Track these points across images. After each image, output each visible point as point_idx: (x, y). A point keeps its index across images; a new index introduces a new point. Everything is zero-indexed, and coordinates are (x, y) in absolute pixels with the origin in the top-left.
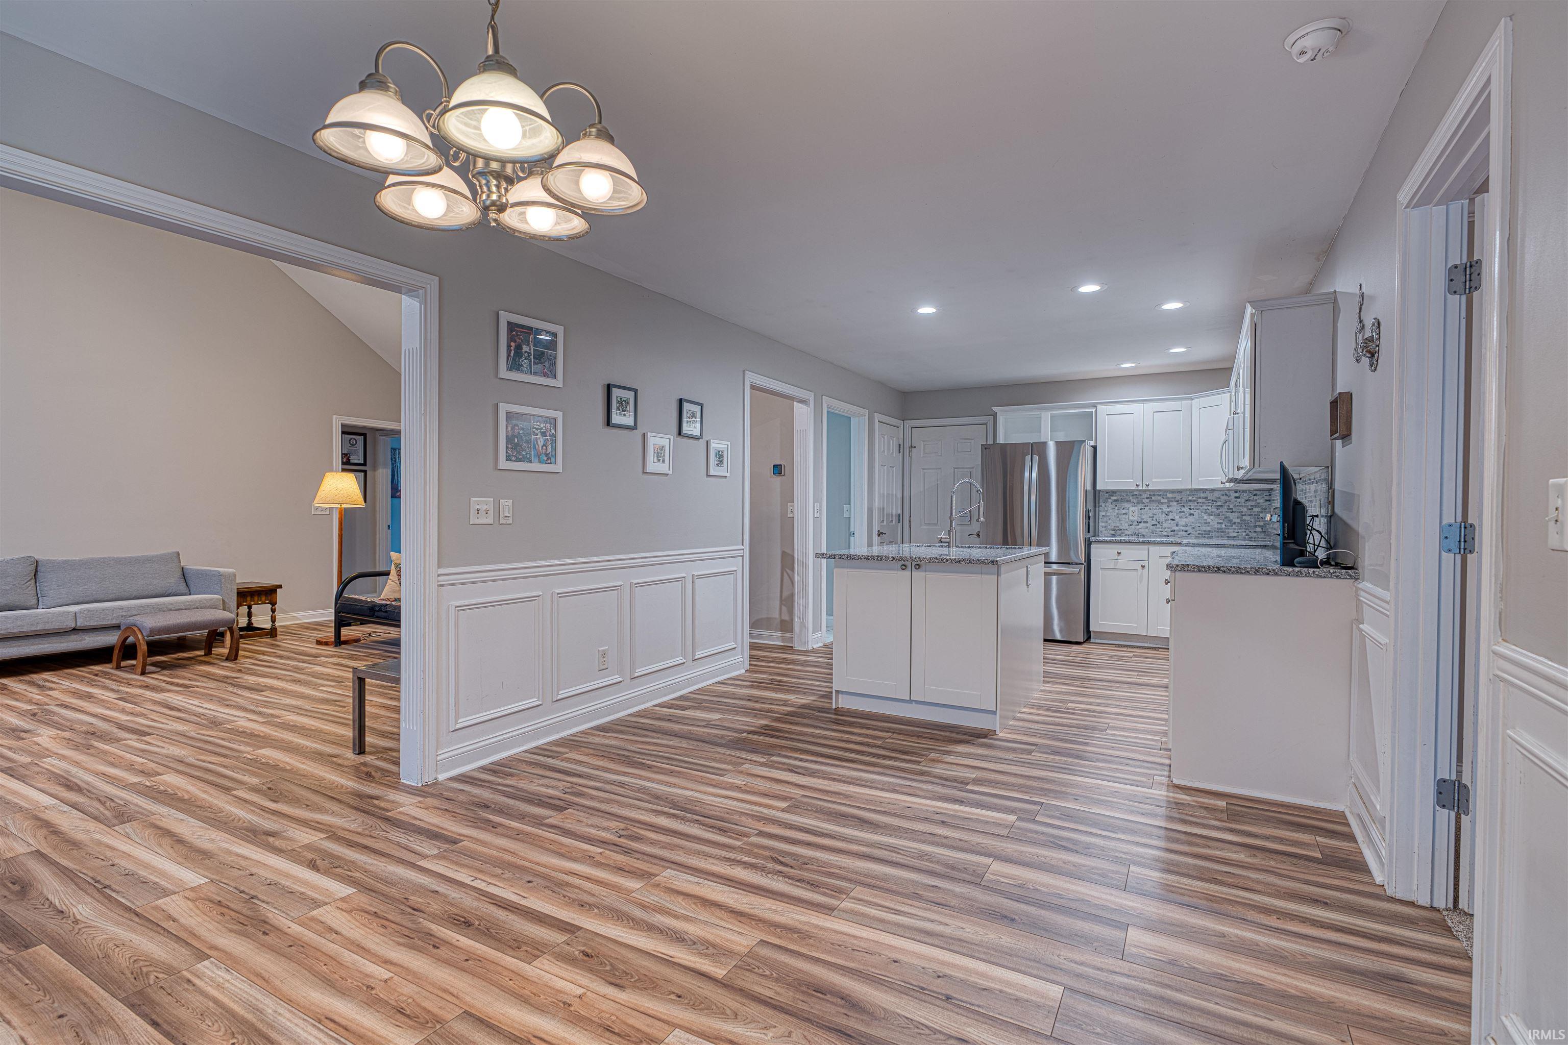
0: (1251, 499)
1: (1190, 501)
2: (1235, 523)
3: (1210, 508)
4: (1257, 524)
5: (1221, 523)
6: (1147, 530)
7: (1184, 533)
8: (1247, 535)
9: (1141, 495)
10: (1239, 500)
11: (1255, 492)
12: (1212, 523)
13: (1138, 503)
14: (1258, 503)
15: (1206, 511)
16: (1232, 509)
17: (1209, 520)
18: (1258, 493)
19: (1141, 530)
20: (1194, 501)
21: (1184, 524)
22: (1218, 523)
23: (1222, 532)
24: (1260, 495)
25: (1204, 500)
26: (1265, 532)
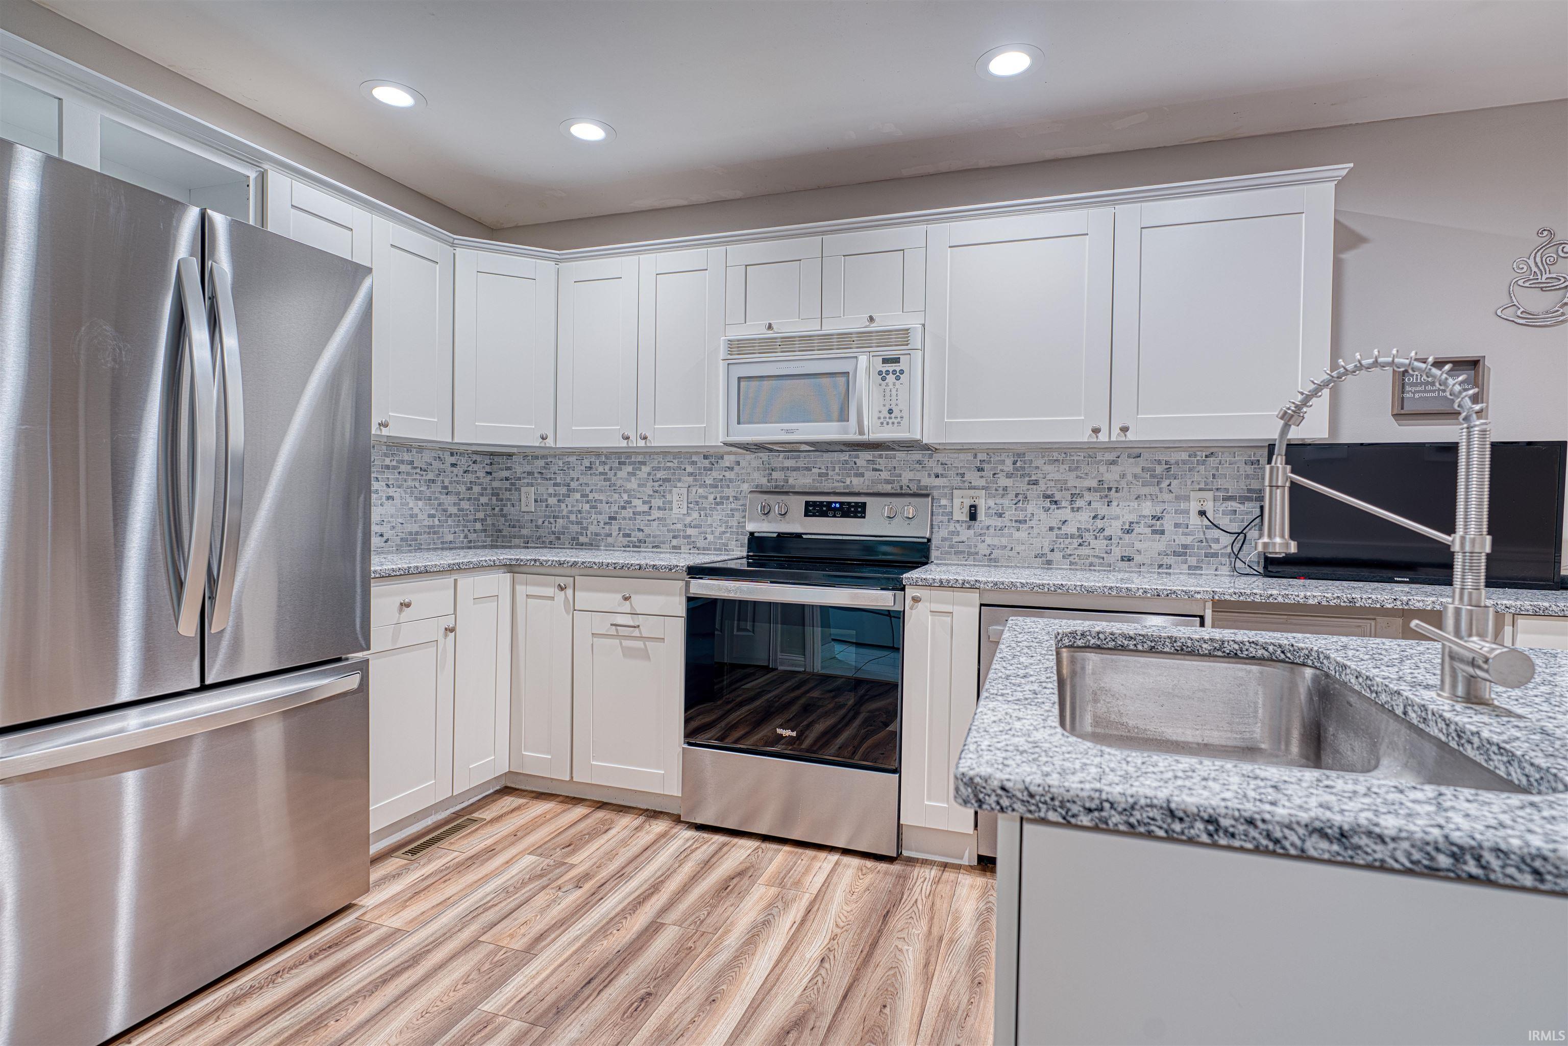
0: (470, 469)
1: (388, 467)
3: (417, 485)
4: (478, 518)
5: (433, 516)
8: (466, 537)
10: (455, 470)
12: (420, 517)
14: (478, 478)
16: (446, 488)
20: (395, 468)
22: (429, 517)
23: (435, 533)
24: (481, 462)
26: (485, 530)
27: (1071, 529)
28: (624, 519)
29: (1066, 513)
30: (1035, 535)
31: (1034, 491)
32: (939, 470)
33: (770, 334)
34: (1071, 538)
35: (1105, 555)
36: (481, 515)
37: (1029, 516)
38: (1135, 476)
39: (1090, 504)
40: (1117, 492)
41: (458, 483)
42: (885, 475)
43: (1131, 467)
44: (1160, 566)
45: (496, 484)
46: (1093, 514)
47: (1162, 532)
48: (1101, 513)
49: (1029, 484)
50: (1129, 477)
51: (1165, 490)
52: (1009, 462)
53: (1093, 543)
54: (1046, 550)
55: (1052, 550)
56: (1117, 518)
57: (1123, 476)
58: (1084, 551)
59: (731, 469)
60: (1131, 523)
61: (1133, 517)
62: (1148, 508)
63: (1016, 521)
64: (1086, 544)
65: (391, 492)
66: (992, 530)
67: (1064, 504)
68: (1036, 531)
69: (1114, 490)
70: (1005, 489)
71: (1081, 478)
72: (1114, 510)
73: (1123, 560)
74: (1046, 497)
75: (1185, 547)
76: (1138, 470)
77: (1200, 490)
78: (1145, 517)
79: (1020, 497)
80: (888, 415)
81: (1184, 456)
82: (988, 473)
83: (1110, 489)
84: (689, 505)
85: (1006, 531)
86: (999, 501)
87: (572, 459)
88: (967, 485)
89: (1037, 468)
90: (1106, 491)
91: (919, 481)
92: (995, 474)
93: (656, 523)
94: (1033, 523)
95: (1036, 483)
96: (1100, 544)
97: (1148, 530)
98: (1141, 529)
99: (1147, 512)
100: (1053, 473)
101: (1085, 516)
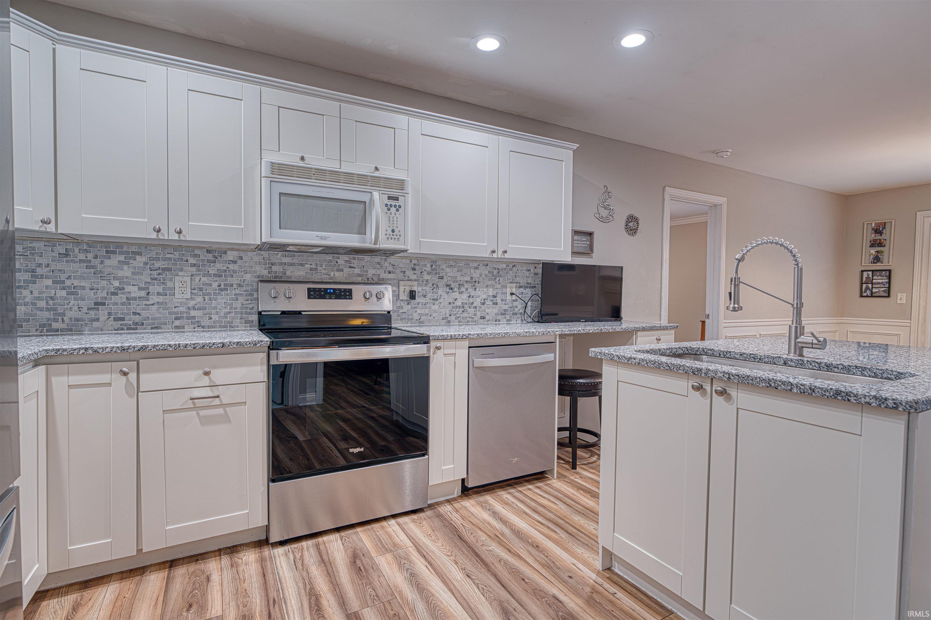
27: (459, 303)
28: (116, 304)
29: (456, 295)
30: (442, 307)
31: (441, 283)
32: (390, 269)
33: (301, 164)
34: (459, 308)
35: (474, 316)
37: (439, 296)
38: (486, 275)
39: (467, 290)
40: (478, 283)
42: (357, 271)
43: (484, 271)
44: (496, 321)
46: (468, 295)
47: (496, 304)
48: (472, 294)
49: (439, 278)
50: (484, 276)
51: (498, 283)
52: (429, 265)
53: (469, 310)
54: (447, 315)
55: (450, 315)
56: (479, 297)
57: (481, 275)
58: (465, 315)
59: (235, 262)
60: (484, 299)
61: (485, 296)
62: (491, 292)
63: (433, 299)
64: (466, 311)
66: (420, 305)
67: (456, 289)
68: (442, 305)
69: (477, 282)
70: (427, 281)
71: (463, 275)
72: (478, 293)
73: (481, 319)
74: (447, 286)
75: (505, 310)
76: (487, 272)
77: (511, 283)
78: (490, 296)
79: (435, 286)
80: (392, 233)
81: (504, 266)
82: (418, 272)
83: (475, 282)
84: (193, 291)
85: (428, 305)
86: (424, 288)
88: (406, 278)
89: (443, 269)
90: (474, 283)
91: (379, 275)
92: (421, 272)
93: (156, 306)
94: (441, 300)
95: (442, 278)
96: (471, 311)
97: (491, 303)
98: (488, 302)
99: (491, 294)
100: (450, 272)
101: (465, 296)
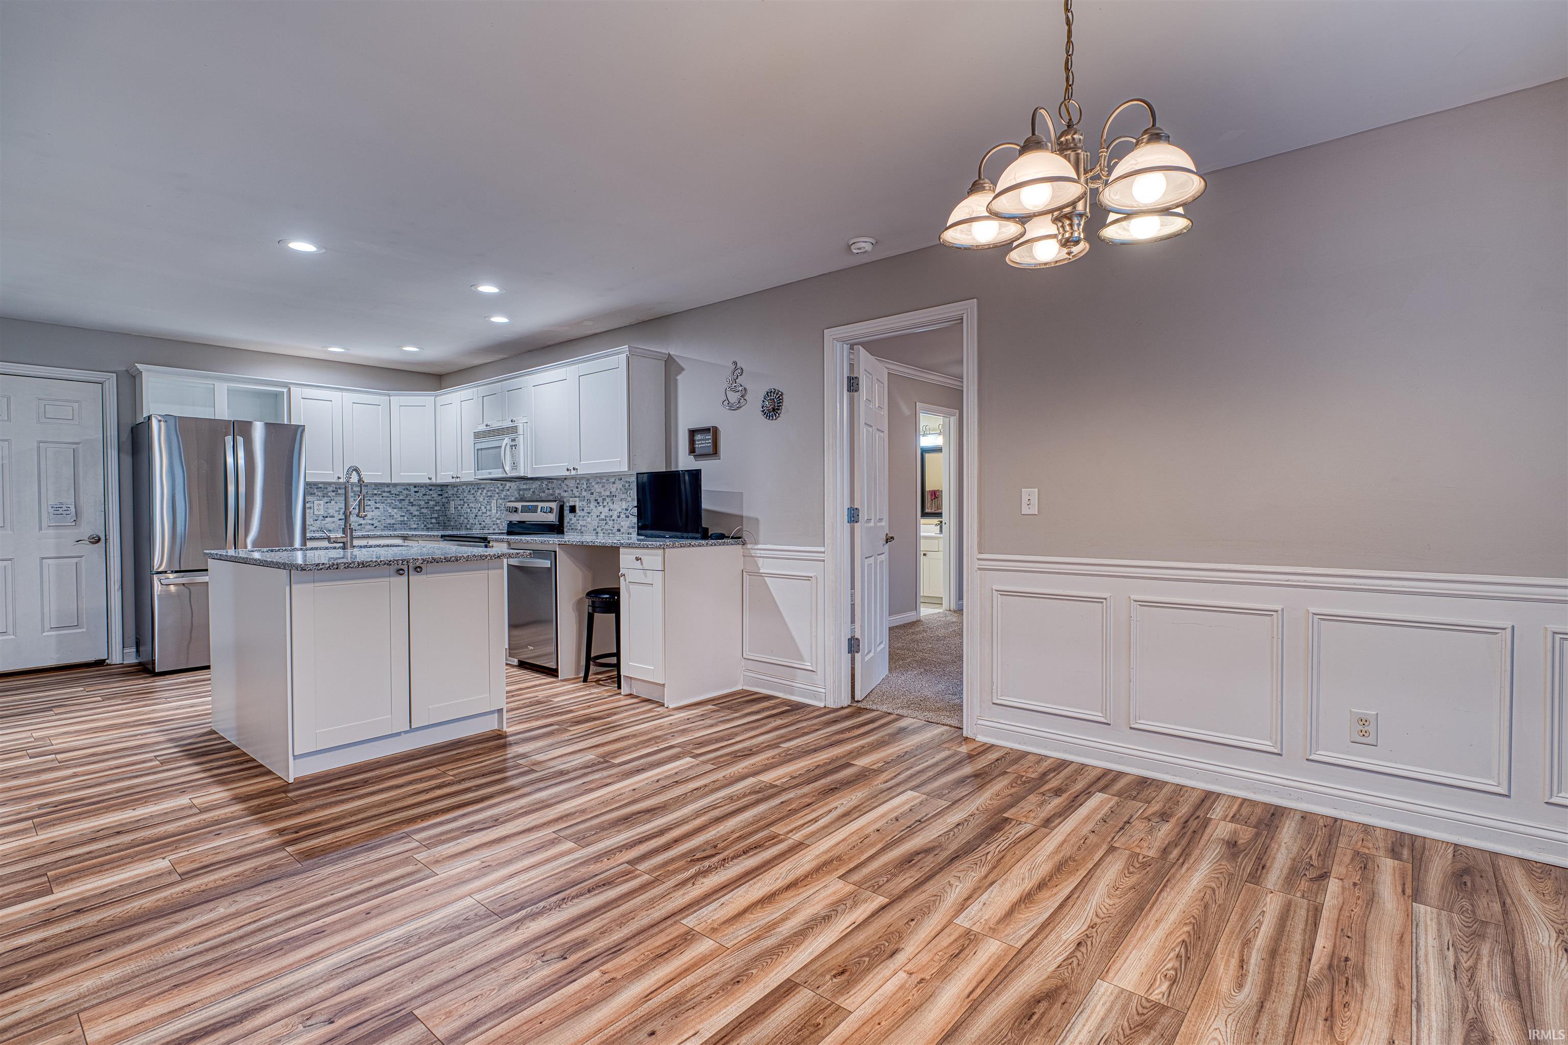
0: (427, 493)
1: (376, 494)
2: (415, 516)
3: (394, 502)
4: (433, 516)
5: (404, 516)
6: (333, 525)
7: (370, 527)
8: (425, 526)
9: (326, 488)
10: (418, 494)
11: (430, 488)
12: (395, 516)
13: (324, 497)
14: (433, 497)
15: (390, 505)
16: (412, 502)
17: (393, 513)
18: (433, 488)
19: (327, 525)
20: (379, 494)
21: (371, 517)
22: (401, 516)
23: (405, 523)
24: (434, 490)
25: (388, 494)
27: (603, 516)
29: (601, 508)
30: (593, 520)
31: (592, 498)
32: (566, 489)
33: (486, 429)
34: (603, 521)
35: (613, 529)
36: (436, 515)
37: (591, 510)
38: (620, 489)
39: (608, 503)
40: (615, 497)
41: (420, 500)
42: (551, 491)
43: (619, 485)
44: (628, 534)
45: (444, 500)
46: (609, 508)
47: (628, 517)
48: (611, 507)
51: (629, 496)
52: (585, 483)
54: (596, 527)
55: (598, 527)
56: (615, 510)
57: (617, 489)
58: (607, 527)
59: (508, 490)
60: (620, 512)
61: (619, 510)
63: (587, 513)
64: (607, 523)
65: (378, 505)
67: (601, 504)
68: (593, 517)
70: (584, 497)
71: (605, 490)
72: (615, 506)
73: (618, 531)
74: (596, 500)
76: (621, 486)
78: (623, 509)
79: (588, 501)
82: (579, 490)
85: (585, 518)
86: (583, 503)
87: (464, 487)
88: (574, 495)
89: (593, 486)
90: (612, 496)
93: (488, 518)
94: (592, 514)
95: (592, 494)
96: (611, 523)
97: (624, 516)
98: (623, 516)
99: (624, 507)
100: (597, 488)
101: (607, 509)
